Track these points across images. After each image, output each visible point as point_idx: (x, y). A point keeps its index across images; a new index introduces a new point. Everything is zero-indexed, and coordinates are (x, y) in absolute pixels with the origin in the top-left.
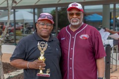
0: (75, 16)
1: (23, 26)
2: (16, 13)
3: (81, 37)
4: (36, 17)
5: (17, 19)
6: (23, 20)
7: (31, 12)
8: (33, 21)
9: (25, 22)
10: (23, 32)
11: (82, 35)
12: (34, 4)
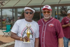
0: (47, 13)
1: (6, 19)
2: (3, 11)
3: (49, 25)
4: (14, 13)
5: (3, 15)
6: (7, 15)
7: (11, 11)
8: (12, 16)
9: (7, 16)
10: (6, 22)
11: (50, 24)
12: (13, 6)
